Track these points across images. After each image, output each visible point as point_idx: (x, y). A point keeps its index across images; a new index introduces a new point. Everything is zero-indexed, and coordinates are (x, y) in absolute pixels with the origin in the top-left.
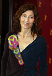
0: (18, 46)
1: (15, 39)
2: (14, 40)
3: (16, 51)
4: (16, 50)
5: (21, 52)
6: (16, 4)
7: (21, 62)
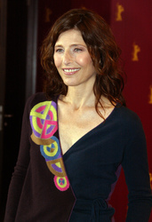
0: (57, 135)
1: (50, 113)
2: (48, 117)
3: (48, 149)
4: (50, 146)
5: (64, 152)
6: (49, 12)
7: (62, 183)
